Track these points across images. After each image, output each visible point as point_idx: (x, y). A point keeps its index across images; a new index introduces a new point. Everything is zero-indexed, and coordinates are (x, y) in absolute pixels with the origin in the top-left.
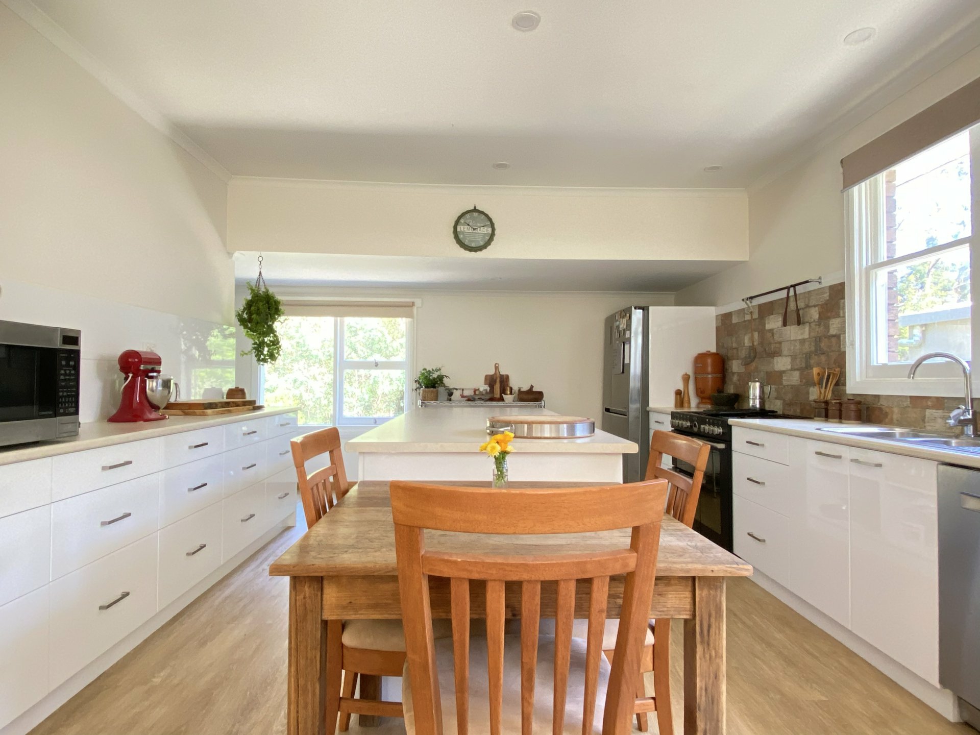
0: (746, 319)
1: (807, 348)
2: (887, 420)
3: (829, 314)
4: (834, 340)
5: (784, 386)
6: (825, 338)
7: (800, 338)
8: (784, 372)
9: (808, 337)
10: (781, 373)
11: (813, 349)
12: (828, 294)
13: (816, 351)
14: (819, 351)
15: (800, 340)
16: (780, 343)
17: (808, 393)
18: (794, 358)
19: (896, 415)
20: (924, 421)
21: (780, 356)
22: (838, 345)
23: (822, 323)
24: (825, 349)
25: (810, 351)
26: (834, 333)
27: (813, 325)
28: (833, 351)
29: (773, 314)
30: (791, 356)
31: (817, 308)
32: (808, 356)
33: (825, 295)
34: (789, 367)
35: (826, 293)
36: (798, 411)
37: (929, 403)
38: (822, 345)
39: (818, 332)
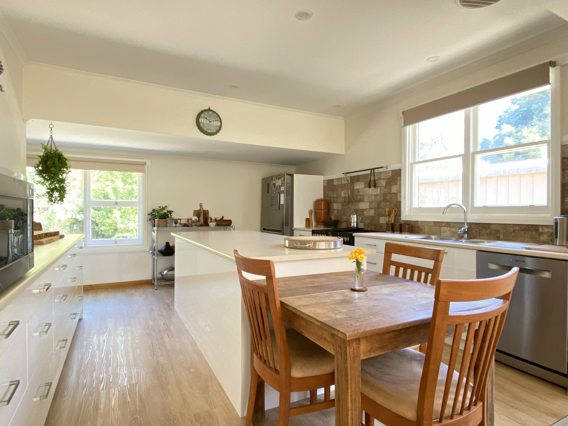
0: (342, 183)
1: (378, 198)
2: (422, 232)
3: (391, 183)
4: (394, 196)
5: (365, 216)
6: (389, 194)
7: (375, 194)
8: (365, 209)
9: (379, 193)
10: (363, 210)
11: (382, 199)
12: (391, 174)
13: (384, 200)
14: (385, 200)
15: (374, 195)
16: (363, 196)
17: (379, 220)
18: (371, 203)
19: (426, 229)
20: (440, 232)
21: (363, 202)
22: (396, 198)
23: (387, 187)
24: (389, 199)
25: (380, 200)
26: (394, 192)
27: (382, 188)
28: (393, 200)
29: (359, 181)
30: (369, 202)
31: (385, 180)
32: (379, 203)
33: (389, 174)
34: (368, 207)
35: (390, 173)
36: (373, 228)
37: (443, 225)
38: (387, 197)
39: (385, 191)
